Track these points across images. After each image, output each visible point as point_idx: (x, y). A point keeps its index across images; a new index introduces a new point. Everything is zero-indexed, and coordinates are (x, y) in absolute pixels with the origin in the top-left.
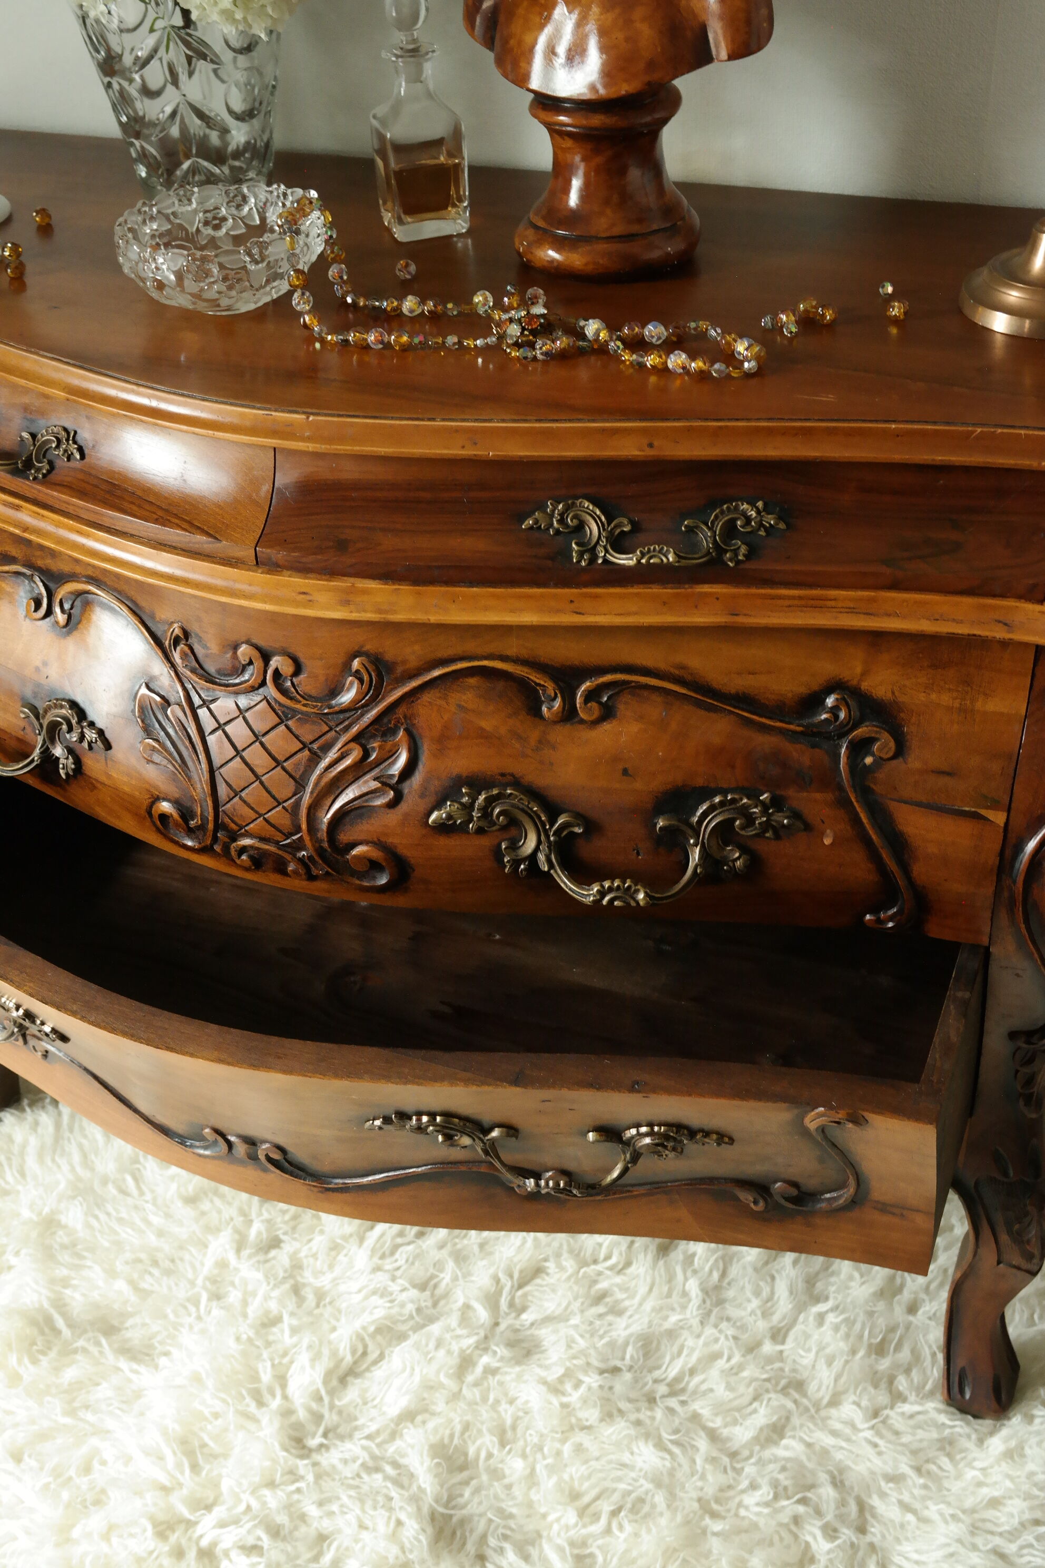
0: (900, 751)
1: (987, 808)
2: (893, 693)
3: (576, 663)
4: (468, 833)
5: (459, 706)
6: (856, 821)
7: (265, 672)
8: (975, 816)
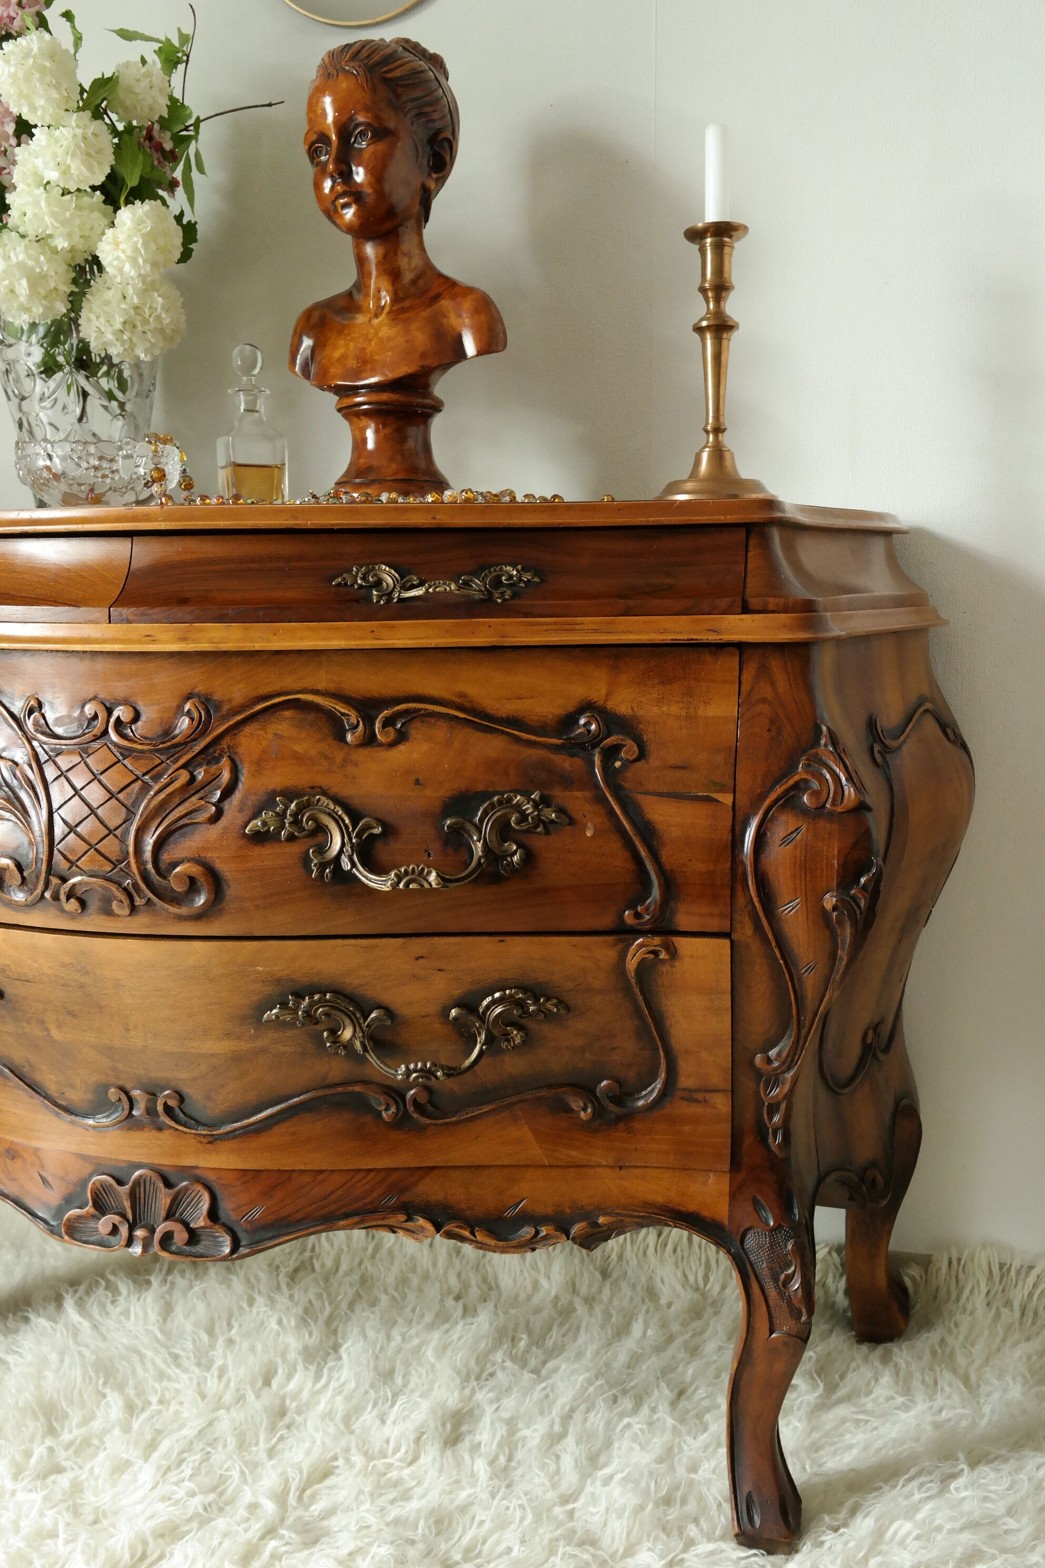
0: (642, 754)
1: (717, 791)
2: (632, 709)
3: (376, 694)
4: (280, 841)
5: (275, 734)
6: (612, 814)
7: (108, 722)
8: (709, 799)
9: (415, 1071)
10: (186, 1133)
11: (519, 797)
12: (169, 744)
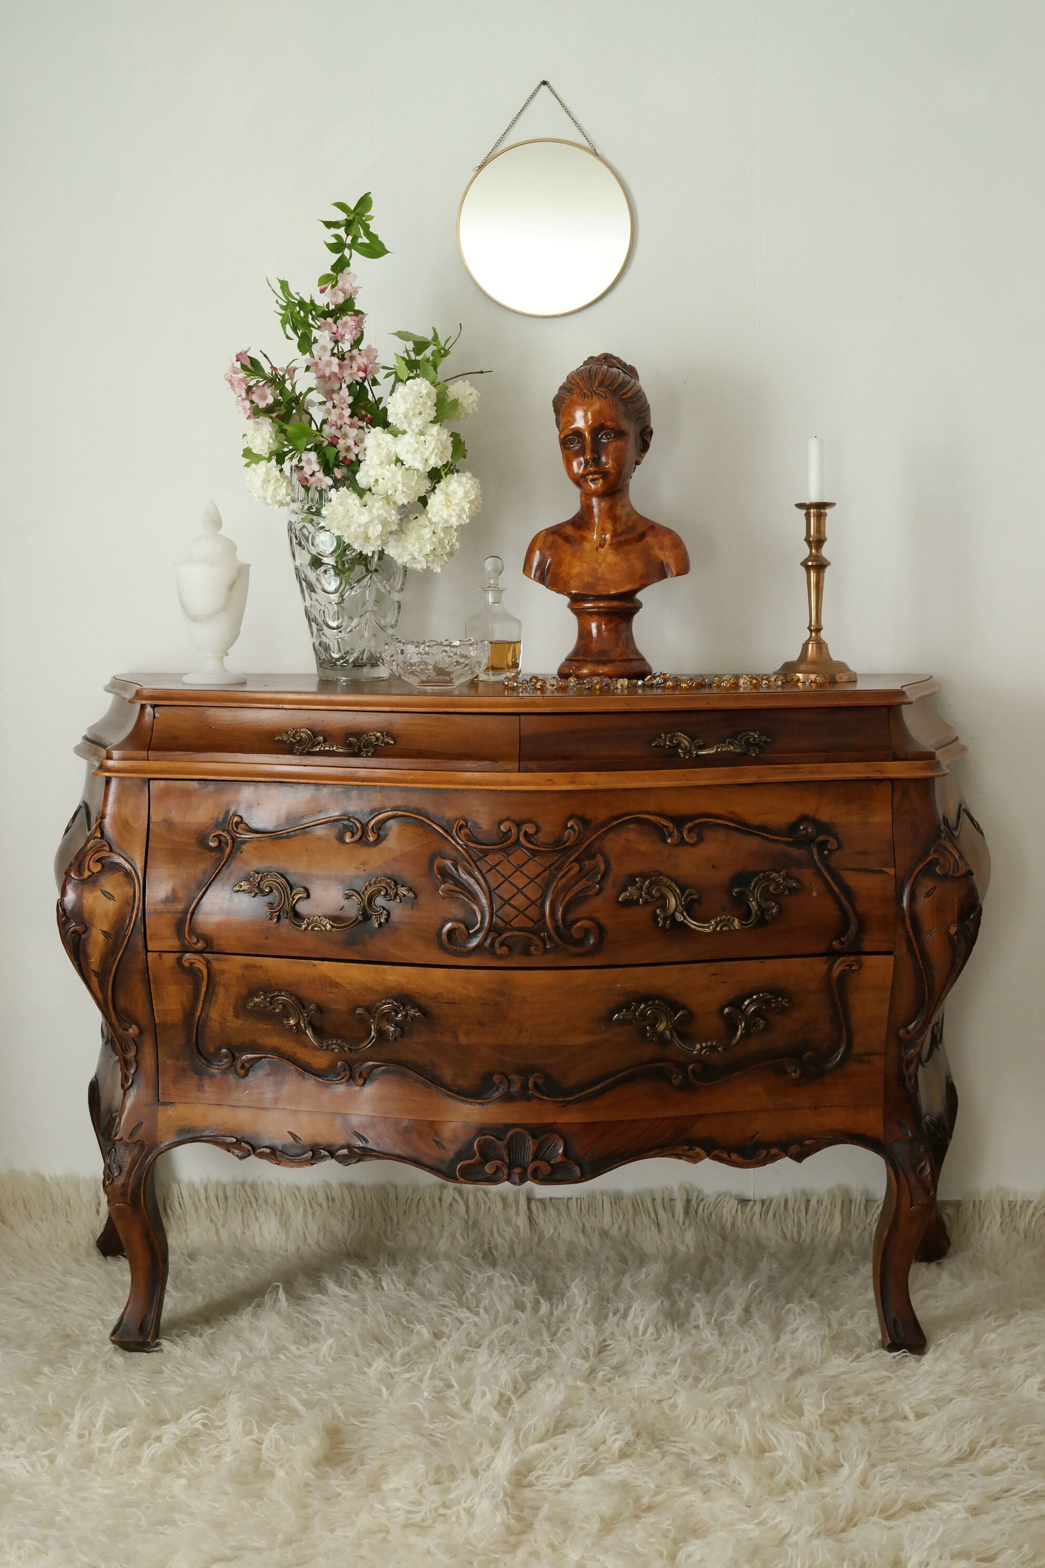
0: (840, 846)
1: (886, 867)
2: (831, 818)
3: (682, 813)
4: (640, 905)
5: (627, 839)
6: (826, 882)
7: (519, 833)
8: (881, 872)
9: (706, 1047)
10: (547, 1101)
11: (774, 874)
12: (562, 847)
